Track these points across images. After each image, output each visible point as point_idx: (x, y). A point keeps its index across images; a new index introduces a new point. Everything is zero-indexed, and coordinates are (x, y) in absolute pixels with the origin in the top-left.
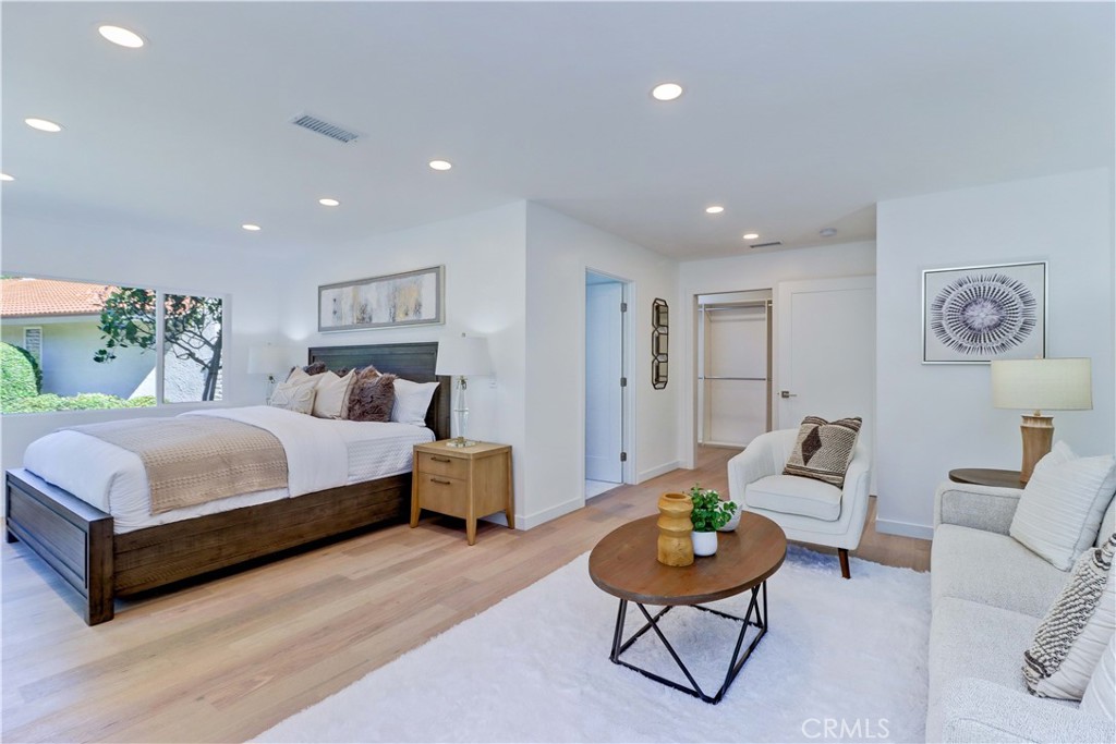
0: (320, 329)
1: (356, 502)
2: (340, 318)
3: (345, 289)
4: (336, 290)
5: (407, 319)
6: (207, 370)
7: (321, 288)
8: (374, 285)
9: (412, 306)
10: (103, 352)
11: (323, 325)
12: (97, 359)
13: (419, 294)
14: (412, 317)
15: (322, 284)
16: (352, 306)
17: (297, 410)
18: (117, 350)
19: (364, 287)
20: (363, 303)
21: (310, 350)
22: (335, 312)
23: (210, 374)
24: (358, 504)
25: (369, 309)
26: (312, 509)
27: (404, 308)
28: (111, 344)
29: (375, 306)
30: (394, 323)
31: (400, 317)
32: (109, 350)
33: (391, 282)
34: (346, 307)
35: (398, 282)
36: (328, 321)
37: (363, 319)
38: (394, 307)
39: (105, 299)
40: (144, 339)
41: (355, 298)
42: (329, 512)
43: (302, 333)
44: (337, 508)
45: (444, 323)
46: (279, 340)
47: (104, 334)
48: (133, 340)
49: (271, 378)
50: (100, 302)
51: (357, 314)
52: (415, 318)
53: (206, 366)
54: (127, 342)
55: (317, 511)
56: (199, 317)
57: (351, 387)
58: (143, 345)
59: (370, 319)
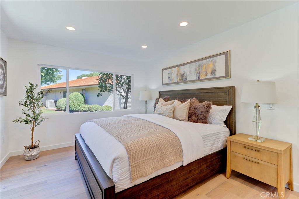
0: (163, 84)
1: (206, 165)
2: (172, 80)
3: (174, 69)
4: (170, 69)
5: (207, 77)
6: (125, 99)
7: (163, 70)
8: (188, 65)
9: (210, 71)
10: (99, 94)
11: (164, 83)
12: (98, 96)
13: (214, 65)
14: (209, 76)
15: (163, 68)
16: (177, 75)
17: (168, 116)
18: (103, 93)
19: (182, 67)
20: (182, 73)
21: (159, 92)
22: (169, 78)
23: (126, 100)
24: (207, 167)
25: (185, 75)
26: (191, 171)
27: (205, 73)
28: (101, 91)
29: (188, 74)
30: (199, 80)
31: (203, 77)
32: (101, 93)
33: (197, 63)
34: (174, 76)
35: (201, 62)
36: (166, 81)
37: (183, 79)
38: (199, 73)
39: (99, 78)
40: (109, 90)
41: (178, 71)
42: (197, 172)
43: (156, 86)
44: (200, 169)
45: (230, 78)
46: (146, 89)
47: (99, 88)
48: (106, 90)
49: (146, 102)
50: (98, 79)
51: (180, 77)
52: (211, 77)
53: (124, 98)
54: (105, 91)
55: (193, 172)
56: (122, 83)
57: (189, 107)
58: (109, 92)
59: (186, 79)
